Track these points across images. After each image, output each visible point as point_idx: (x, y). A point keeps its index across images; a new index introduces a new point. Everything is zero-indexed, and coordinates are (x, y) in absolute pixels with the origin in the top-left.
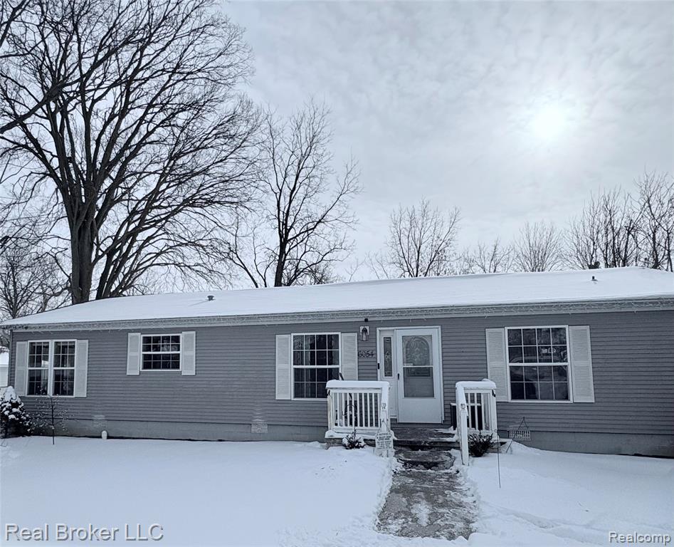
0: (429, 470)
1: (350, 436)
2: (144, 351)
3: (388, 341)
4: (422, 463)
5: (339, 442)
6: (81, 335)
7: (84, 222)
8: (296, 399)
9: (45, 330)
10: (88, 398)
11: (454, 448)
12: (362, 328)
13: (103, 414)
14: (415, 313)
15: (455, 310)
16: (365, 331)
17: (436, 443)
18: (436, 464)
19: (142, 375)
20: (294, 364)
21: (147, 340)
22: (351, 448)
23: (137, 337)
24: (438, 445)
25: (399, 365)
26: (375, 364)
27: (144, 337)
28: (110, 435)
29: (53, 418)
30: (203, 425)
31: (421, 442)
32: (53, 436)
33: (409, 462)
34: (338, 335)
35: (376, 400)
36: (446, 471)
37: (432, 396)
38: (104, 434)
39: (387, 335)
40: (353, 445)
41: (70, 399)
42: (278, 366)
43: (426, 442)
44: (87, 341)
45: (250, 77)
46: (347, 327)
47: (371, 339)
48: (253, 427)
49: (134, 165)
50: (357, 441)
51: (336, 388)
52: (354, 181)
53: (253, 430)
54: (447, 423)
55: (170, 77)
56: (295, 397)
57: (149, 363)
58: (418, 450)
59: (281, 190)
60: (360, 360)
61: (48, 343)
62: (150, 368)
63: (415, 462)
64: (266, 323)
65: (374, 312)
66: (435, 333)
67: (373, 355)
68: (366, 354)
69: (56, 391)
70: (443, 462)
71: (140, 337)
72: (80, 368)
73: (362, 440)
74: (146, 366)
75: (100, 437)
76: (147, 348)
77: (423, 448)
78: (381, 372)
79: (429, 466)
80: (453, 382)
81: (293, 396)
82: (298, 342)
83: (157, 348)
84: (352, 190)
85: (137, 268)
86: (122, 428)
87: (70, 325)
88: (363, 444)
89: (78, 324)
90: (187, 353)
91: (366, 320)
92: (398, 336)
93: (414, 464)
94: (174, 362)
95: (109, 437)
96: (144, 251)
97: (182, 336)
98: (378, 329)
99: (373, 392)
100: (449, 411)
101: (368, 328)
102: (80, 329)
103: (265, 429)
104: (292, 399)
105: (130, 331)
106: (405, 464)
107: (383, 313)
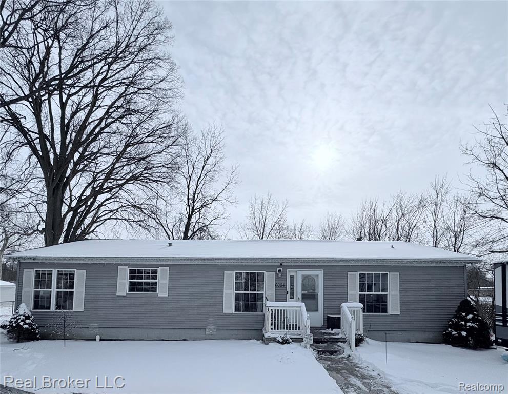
0: (332, 356)
1: (283, 336)
2: (129, 279)
3: (292, 277)
4: (328, 352)
5: (274, 340)
6: (80, 266)
7: (58, 184)
8: (236, 313)
9: (51, 261)
10: (86, 312)
11: (340, 342)
12: (278, 269)
13: (97, 323)
14: (312, 261)
15: (335, 261)
16: (280, 271)
17: (330, 339)
18: (335, 352)
19: (128, 296)
20: (236, 291)
21: (132, 272)
22: (284, 344)
23: (126, 269)
24: (331, 340)
25: (299, 292)
26: (285, 291)
27: (130, 270)
28: (102, 338)
29: (65, 327)
30: (173, 330)
31: (322, 339)
32: (65, 339)
33: (320, 351)
34: (264, 273)
35: (284, 313)
36: (342, 356)
37: (317, 311)
38: (98, 337)
39: (292, 274)
40: (285, 342)
41: (71, 313)
42: (225, 291)
43: (324, 339)
44: (85, 271)
45: (180, 100)
46: (269, 268)
47: (284, 275)
48: (207, 330)
49: (94, 147)
50: (288, 340)
51: (273, 307)
52: (236, 176)
53: (207, 333)
54: (325, 326)
55: (126, 89)
56: (235, 311)
57: (133, 287)
58: (319, 343)
59: (190, 177)
60: (277, 289)
61: (52, 271)
62: (134, 291)
63: (324, 351)
64: (219, 264)
65: (288, 260)
66: (320, 273)
67: (284, 285)
68: (280, 285)
69: (58, 307)
70: (339, 351)
71: (128, 269)
72: (79, 290)
73: (289, 339)
74: (132, 289)
75: (95, 340)
76: (132, 277)
77: (323, 342)
78: (288, 296)
79: (332, 353)
80: (340, 303)
81: (234, 311)
82: (238, 276)
83: (141, 278)
84: (234, 182)
85: (96, 220)
86: (113, 333)
87: (73, 259)
88: (291, 341)
89: (80, 258)
90: (163, 282)
91: (281, 264)
92: (299, 275)
93: (324, 352)
94: (153, 287)
95: (101, 340)
96: (102, 209)
97: (159, 270)
98: (288, 270)
99: (283, 309)
100: (326, 319)
101: (282, 269)
102: (82, 262)
103: (215, 332)
104: (234, 313)
105: (121, 265)
106: (318, 352)
107: (294, 260)
